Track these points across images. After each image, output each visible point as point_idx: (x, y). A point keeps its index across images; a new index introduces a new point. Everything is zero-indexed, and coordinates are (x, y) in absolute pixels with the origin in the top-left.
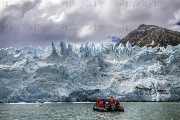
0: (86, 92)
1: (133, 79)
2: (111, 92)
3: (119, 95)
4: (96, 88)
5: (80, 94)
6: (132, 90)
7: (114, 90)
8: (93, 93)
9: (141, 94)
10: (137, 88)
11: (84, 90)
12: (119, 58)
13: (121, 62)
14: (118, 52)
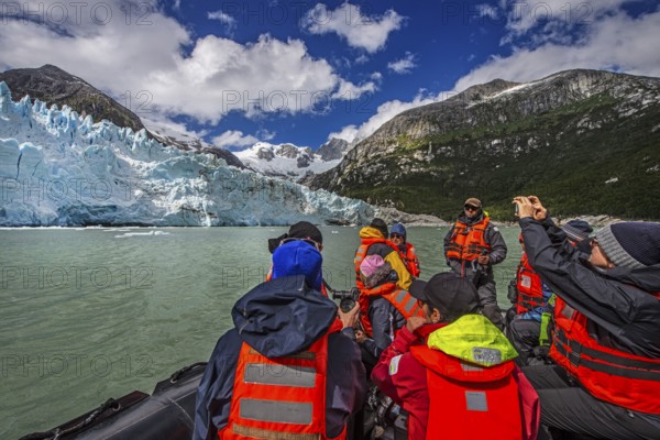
0: (88, 207)
1: (173, 194)
2: (141, 211)
3: (155, 217)
4: (111, 204)
5: (73, 211)
6: (175, 210)
7: (145, 209)
8: (102, 211)
9: (188, 217)
10: (182, 208)
11: (83, 205)
12: (133, 155)
13: (145, 165)
14: (129, 143)
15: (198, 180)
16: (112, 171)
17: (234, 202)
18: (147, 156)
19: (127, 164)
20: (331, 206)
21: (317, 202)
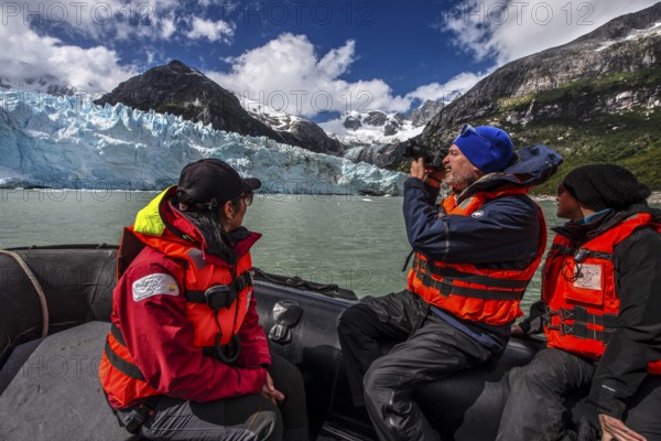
12: (202, 144)
13: (208, 150)
14: (200, 135)
15: (243, 160)
16: (187, 156)
17: (270, 175)
18: (211, 144)
19: (197, 150)
20: (368, 178)
21: (352, 175)
